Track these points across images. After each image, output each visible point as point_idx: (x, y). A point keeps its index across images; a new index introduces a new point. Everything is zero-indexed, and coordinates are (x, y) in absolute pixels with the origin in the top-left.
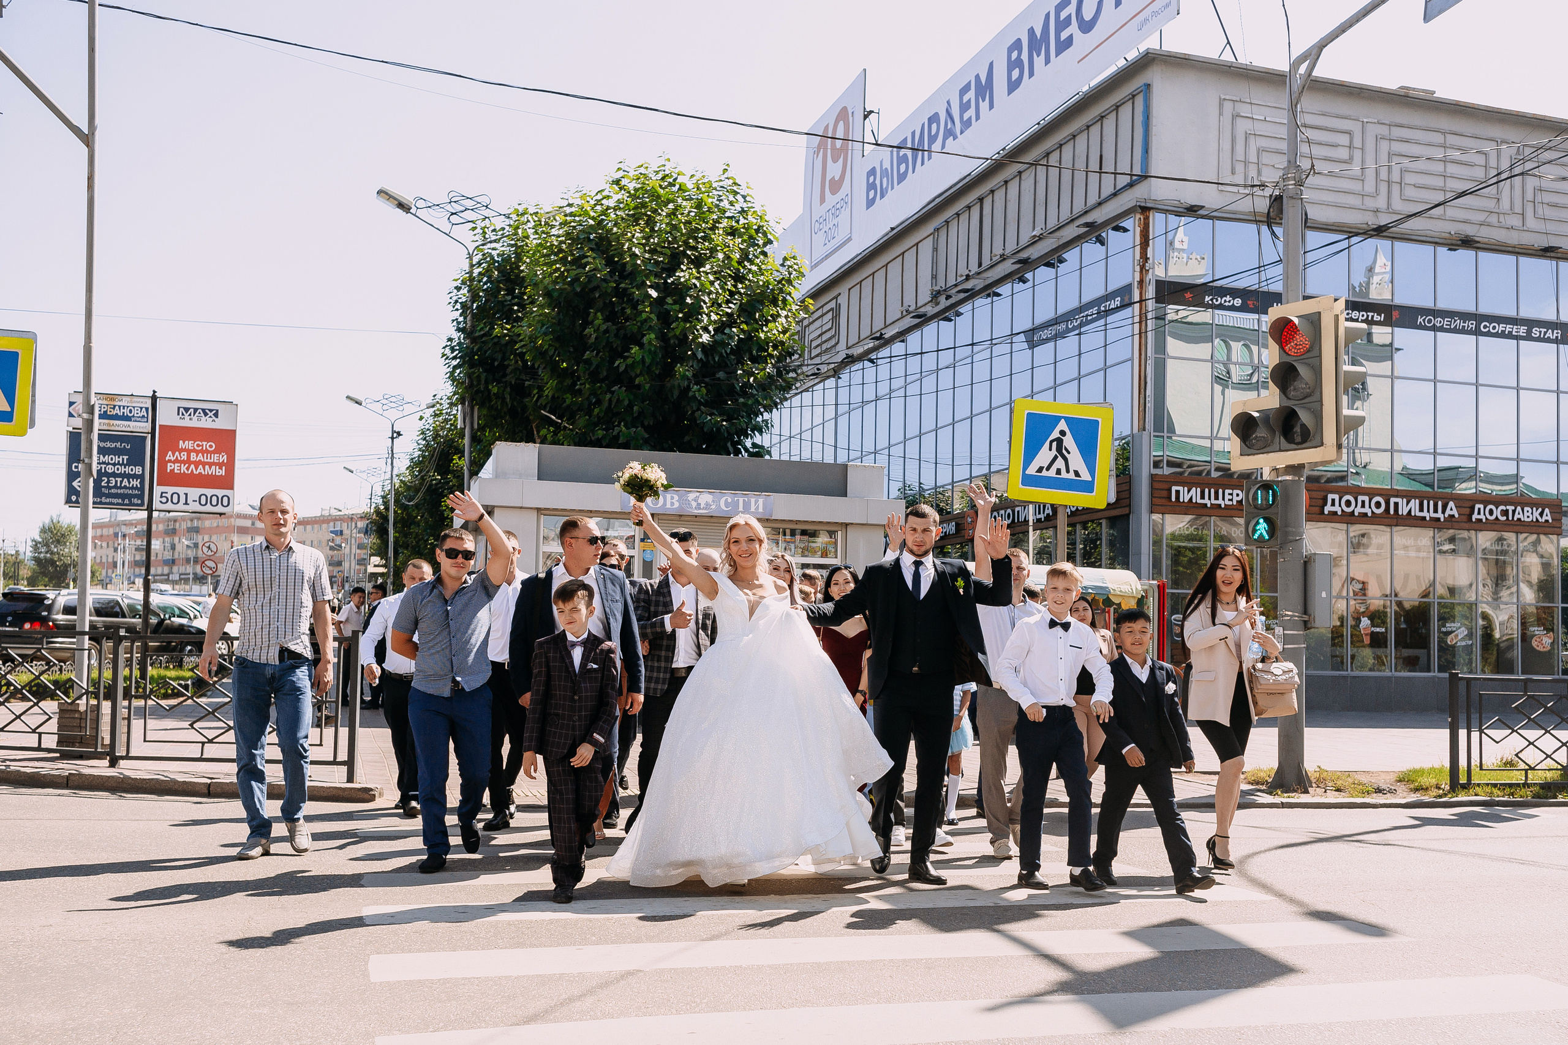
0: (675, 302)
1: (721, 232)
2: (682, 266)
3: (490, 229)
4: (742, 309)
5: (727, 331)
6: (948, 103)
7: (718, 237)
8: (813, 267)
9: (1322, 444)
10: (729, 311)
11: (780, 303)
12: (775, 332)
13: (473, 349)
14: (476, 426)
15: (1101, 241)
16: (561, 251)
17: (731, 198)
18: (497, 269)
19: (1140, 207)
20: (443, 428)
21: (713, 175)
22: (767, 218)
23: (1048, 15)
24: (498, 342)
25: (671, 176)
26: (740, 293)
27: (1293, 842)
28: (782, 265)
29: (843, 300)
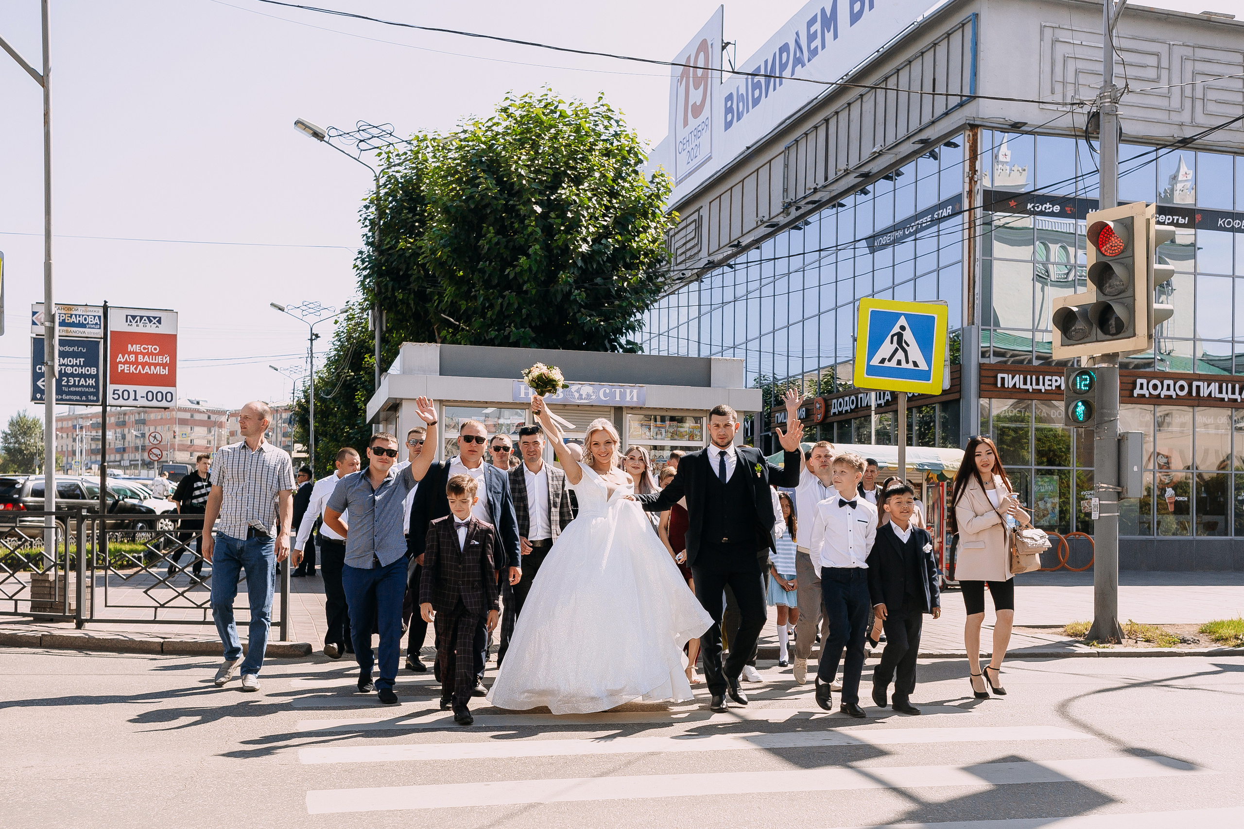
0: (558, 217)
1: (597, 153)
2: (563, 185)
3: (394, 154)
4: (617, 221)
5: (603, 241)
6: (797, 34)
7: (595, 158)
8: (678, 184)
9: (1134, 335)
10: (605, 223)
11: (650, 215)
12: (646, 241)
13: (381, 260)
14: (384, 329)
15: (934, 156)
16: (457, 172)
17: (606, 123)
18: (402, 189)
19: (969, 124)
20: (355, 331)
21: (590, 103)
22: (637, 140)
24: (403, 254)
25: (553, 104)
26: (615, 208)
27: (1109, 687)
28: (652, 182)
29: (704, 212)
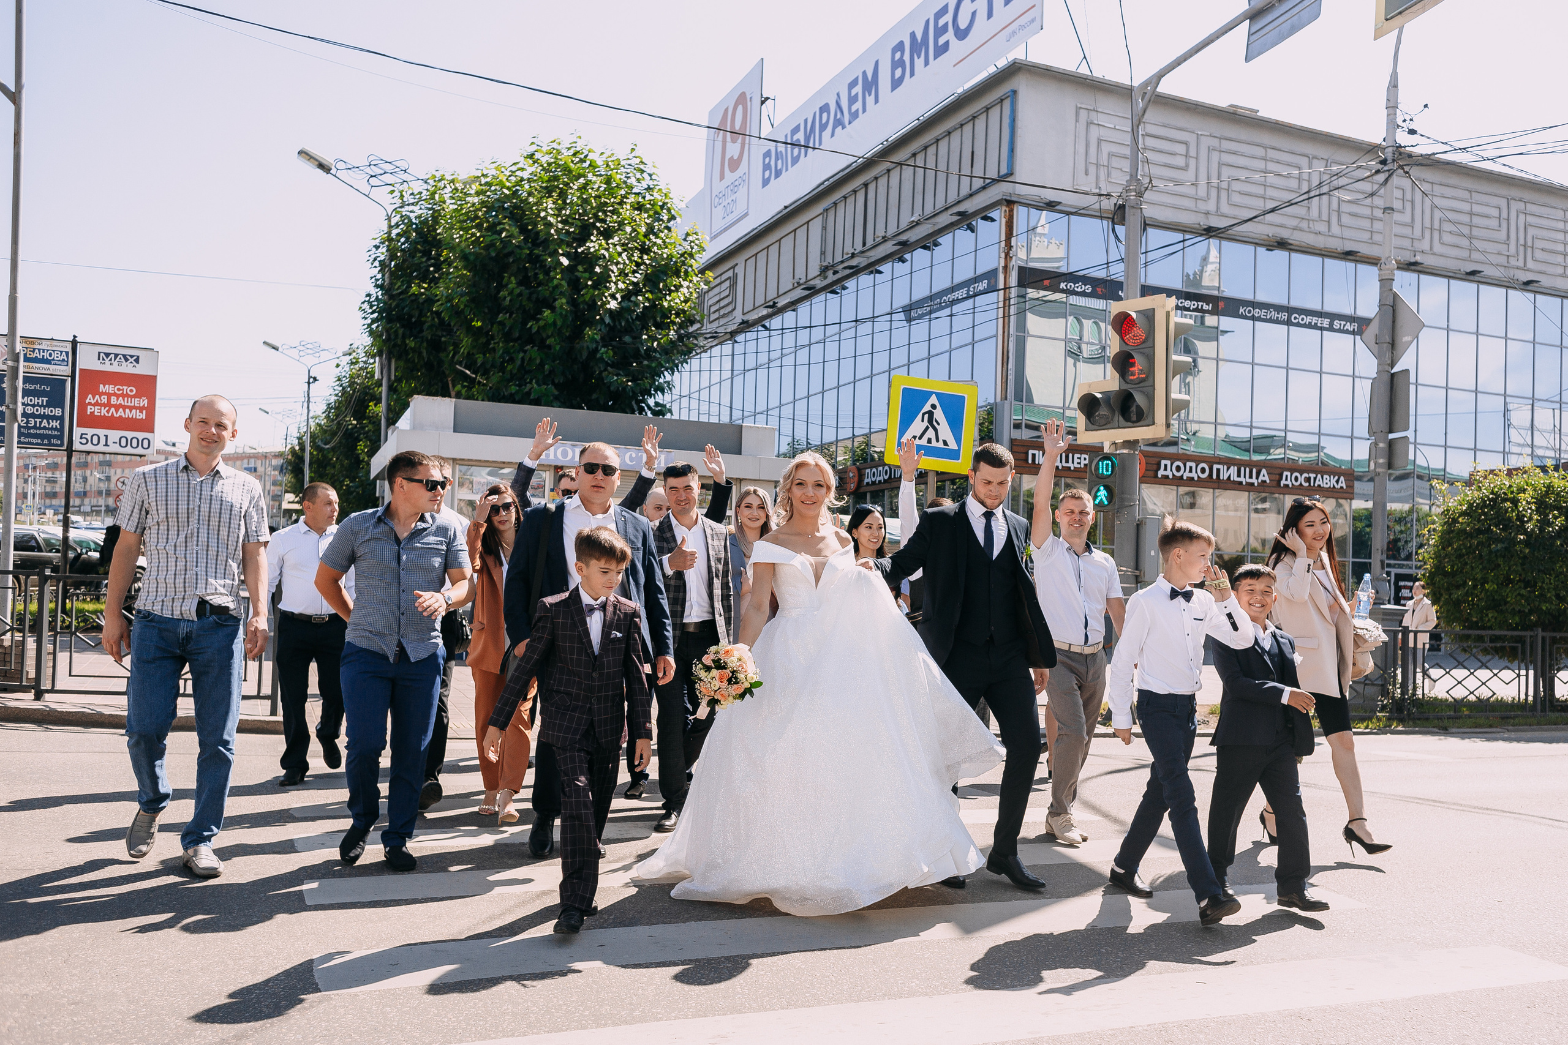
0: (585, 271)
1: (628, 207)
2: (592, 238)
3: (409, 192)
4: (647, 279)
5: (633, 298)
6: (838, 95)
7: (626, 212)
8: (713, 238)
9: (1154, 423)
10: (635, 280)
11: (682, 274)
12: (677, 301)
13: (391, 304)
14: (393, 378)
15: (971, 229)
16: (477, 217)
17: (638, 175)
18: (415, 230)
19: (1006, 200)
20: (359, 376)
21: (622, 154)
22: (671, 196)
23: (928, 22)
24: (415, 300)
25: (583, 153)
26: (645, 264)
27: (1121, 767)
28: (685, 240)
29: (740, 270)
